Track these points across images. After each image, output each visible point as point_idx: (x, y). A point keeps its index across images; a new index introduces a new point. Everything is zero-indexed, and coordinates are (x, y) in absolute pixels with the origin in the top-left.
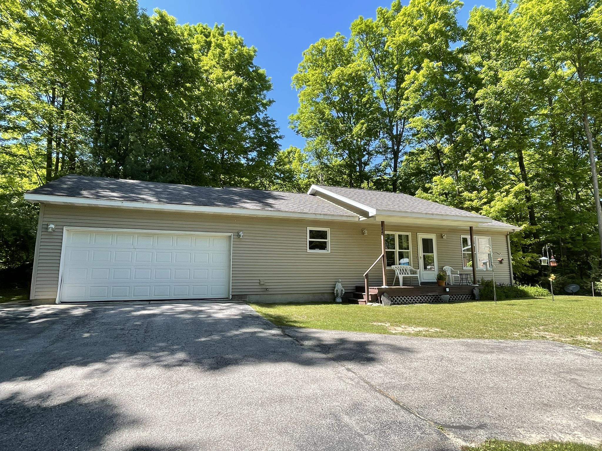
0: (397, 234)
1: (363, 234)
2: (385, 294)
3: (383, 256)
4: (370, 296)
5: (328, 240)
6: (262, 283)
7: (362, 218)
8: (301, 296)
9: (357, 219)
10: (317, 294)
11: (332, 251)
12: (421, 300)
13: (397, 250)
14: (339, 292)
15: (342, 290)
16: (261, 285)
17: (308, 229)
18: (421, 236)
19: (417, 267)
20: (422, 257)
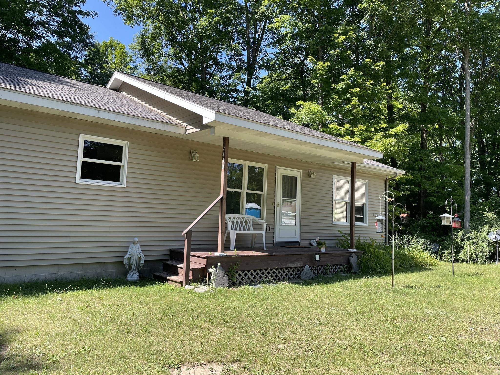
0: (246, 164)
1: (191, 158)
2: (219, 267)
3: (222, 199)
4: (191, 272)
5: (124, 164)
7: (191, 130)
9: (182, 131)
11: (130, 185)
12: (277, 276)
13: (245, 190)
14: (134, 261)
15: (140, 258)
17: (82, 139)
18: (280, 172)
19: (272, 219)
20: (280, 203)
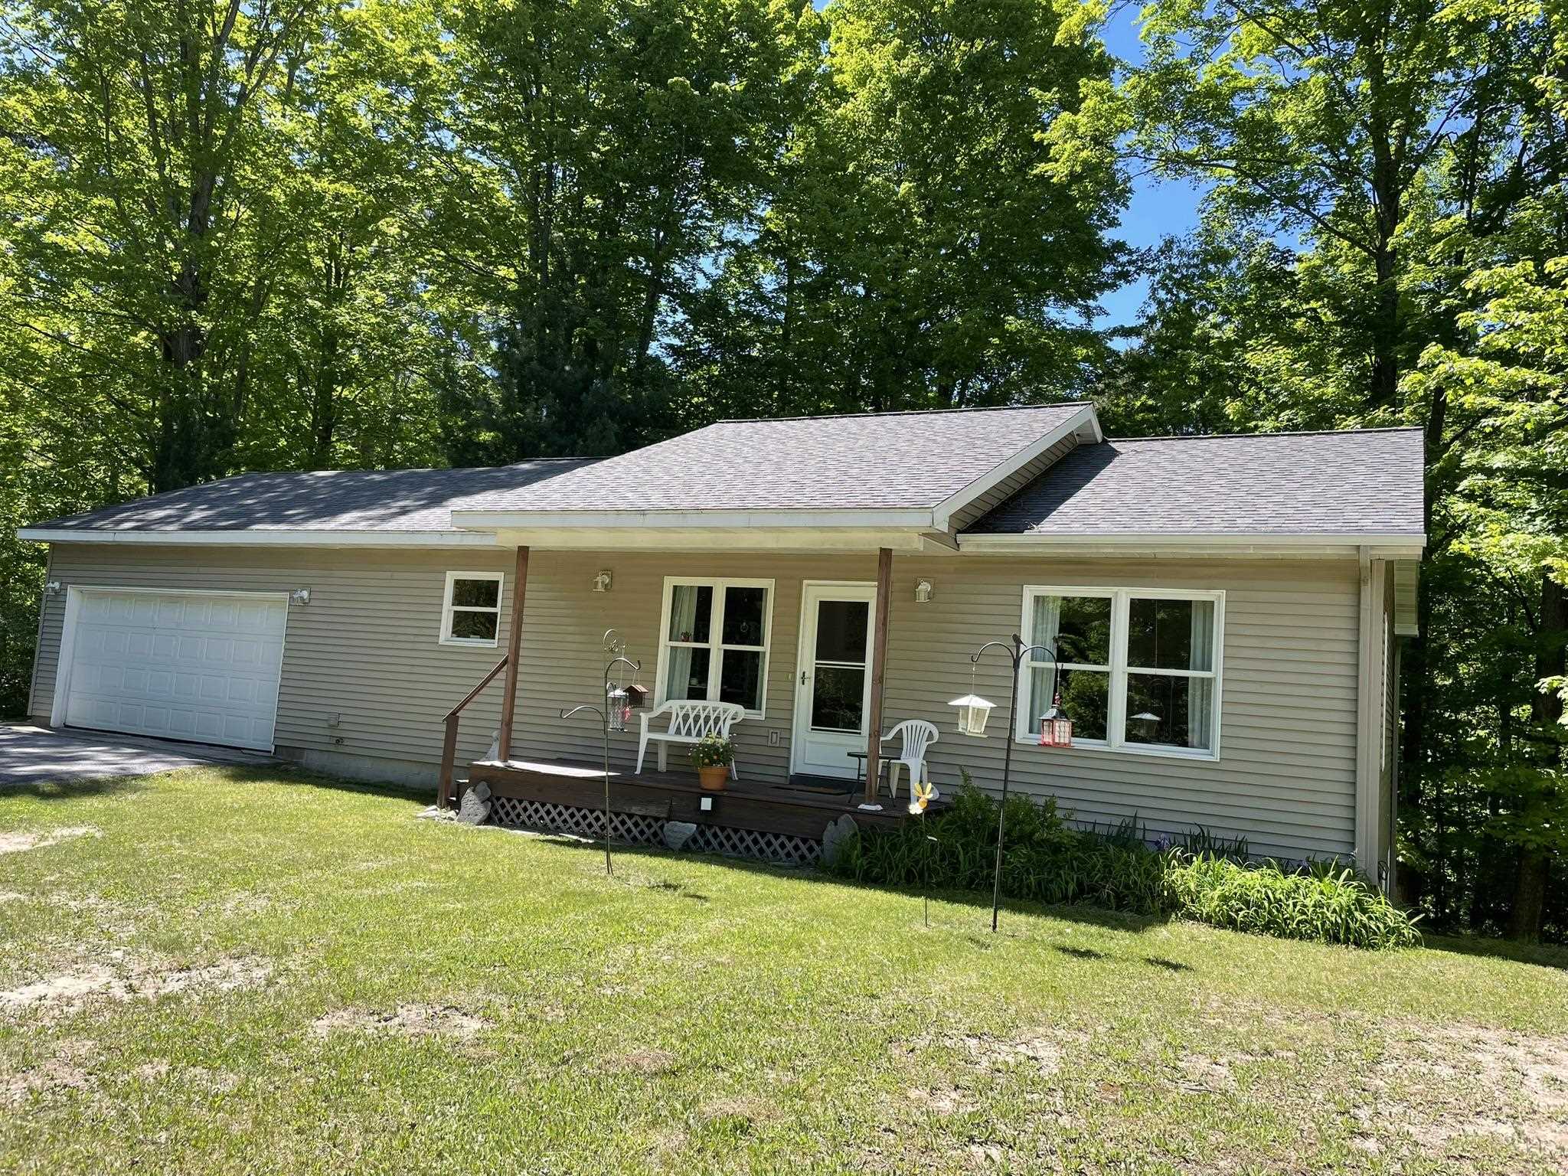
0: (719, 586)
2: (487, 788)
5: (501, 609)
6: (333, 723)
11: (503, 643)
13: (715, 645)
16: (330, 727)
17: (451, 577)
18: (816, 593)
19: (785, 715)
20: (811, 674)
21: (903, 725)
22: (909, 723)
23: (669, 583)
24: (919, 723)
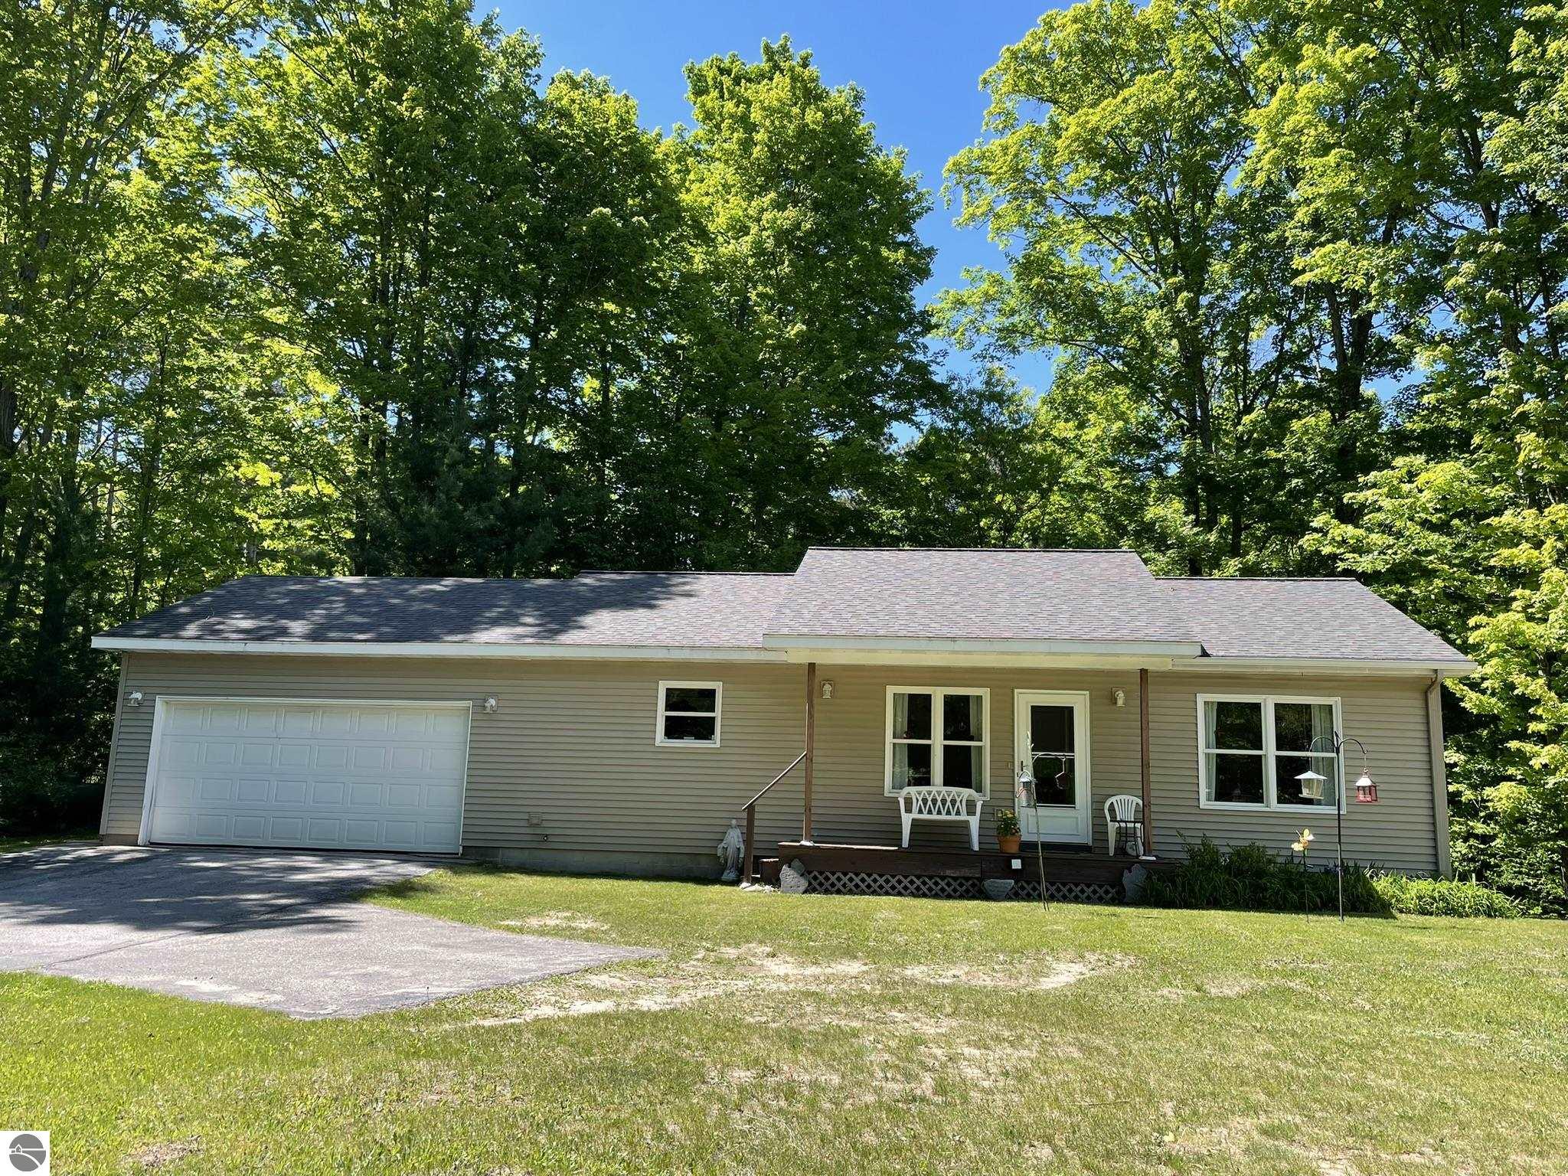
0: (939, 693)
1: (822, 694)
2: (796, 863)
3: (805, 757)
5: (718, 714)
6: (535, 821)
8: (636, 858)
10: (679, 857)
11: (726, 743)
13: (938, 741)
14: (731, 853)
15: (738, 849)
16: (532, 826)
17: (663, 687)
18: (1025, 700)
19: (1009, 795)
20: (1029, 763)
21: (1113, 799)
22: (1118, 798)
23: (891, 691)
24: (1126, 797)
